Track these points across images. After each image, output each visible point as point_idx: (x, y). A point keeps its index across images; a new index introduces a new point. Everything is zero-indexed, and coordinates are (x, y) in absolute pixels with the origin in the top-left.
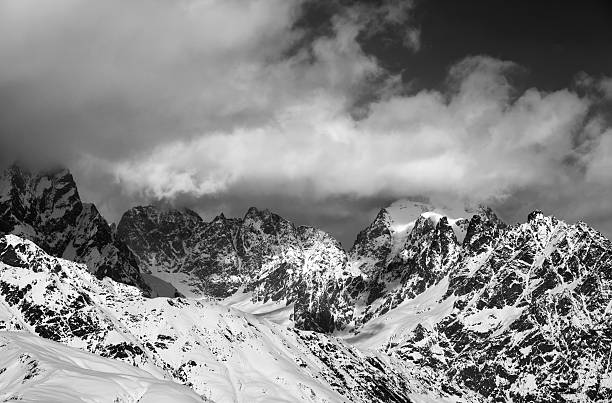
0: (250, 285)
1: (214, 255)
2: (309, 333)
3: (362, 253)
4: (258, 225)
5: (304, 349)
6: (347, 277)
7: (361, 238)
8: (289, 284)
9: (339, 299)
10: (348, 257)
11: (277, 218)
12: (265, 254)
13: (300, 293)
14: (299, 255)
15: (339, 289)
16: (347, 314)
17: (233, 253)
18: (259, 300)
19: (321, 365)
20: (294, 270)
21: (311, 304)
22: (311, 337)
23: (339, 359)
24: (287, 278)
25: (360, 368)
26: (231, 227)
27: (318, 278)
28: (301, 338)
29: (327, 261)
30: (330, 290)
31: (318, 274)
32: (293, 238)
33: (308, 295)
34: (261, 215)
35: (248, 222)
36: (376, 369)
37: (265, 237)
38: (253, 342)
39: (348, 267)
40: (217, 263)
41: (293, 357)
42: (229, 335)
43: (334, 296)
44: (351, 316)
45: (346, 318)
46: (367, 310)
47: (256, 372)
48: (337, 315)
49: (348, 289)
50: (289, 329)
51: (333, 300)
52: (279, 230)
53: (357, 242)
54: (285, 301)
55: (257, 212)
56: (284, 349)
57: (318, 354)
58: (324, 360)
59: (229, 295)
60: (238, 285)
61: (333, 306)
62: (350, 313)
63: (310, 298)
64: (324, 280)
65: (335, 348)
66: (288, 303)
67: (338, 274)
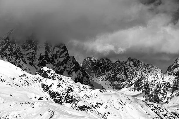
0: (129, 85)
1: (116, 75)
2: (150, 103)
3: (170, 74)
4: (131, 64)
5: (149, 108)
6: (164, 83)
7: (169, 69)
8: (143, 85)
9: (161, 91)
10: (165, 75)
11: (138, 61)
12: (134, 74)
13: (147, 88)
14: (146, 75)
15: (161, 87)
16: (164, 96)
17: (123, 74)
18: (132, 90)
19: (155, 114)
20: (145, 80)
21: (151, 92)
22: (151, 104)
23: (162, 112)
24: (142, 82)
25: (170, 116)
26: (122, 65)
27: (153, 83)
28: (148, 104)
29: (156, 77)
30: (158, 87)
31: (154, 81)
32: (144, 68)
33: (150, 89)
34: (132, 60)
35: (128, 63)
36: (175, 116)
37: (134, 68)
38: (130, 105)
39: (164, 79)
40: (117, 77)
41: (145, 111)
42: (121, 103)
43: (159, 89)
44: (166, 97)
45: (164, 97)
46: (172, 94)
47: (131, 116)
48: (160, 96)
49: (165, 87)
50: (143, 101)
51: (159, 91)
52: (139, 66)
53: (168, 70)
54: (141, 91)
55: (131, 59)
56: (141, 108)
57: (154, 110)
58: (156, 112)
59: (121, 88)
60: (125, 85)
61: (159, 93)
62: (165, 95)
63: (151, 90)
64: (156, 84)
65: (160, 108)
66: (143, 92)
67: (161, 81)
